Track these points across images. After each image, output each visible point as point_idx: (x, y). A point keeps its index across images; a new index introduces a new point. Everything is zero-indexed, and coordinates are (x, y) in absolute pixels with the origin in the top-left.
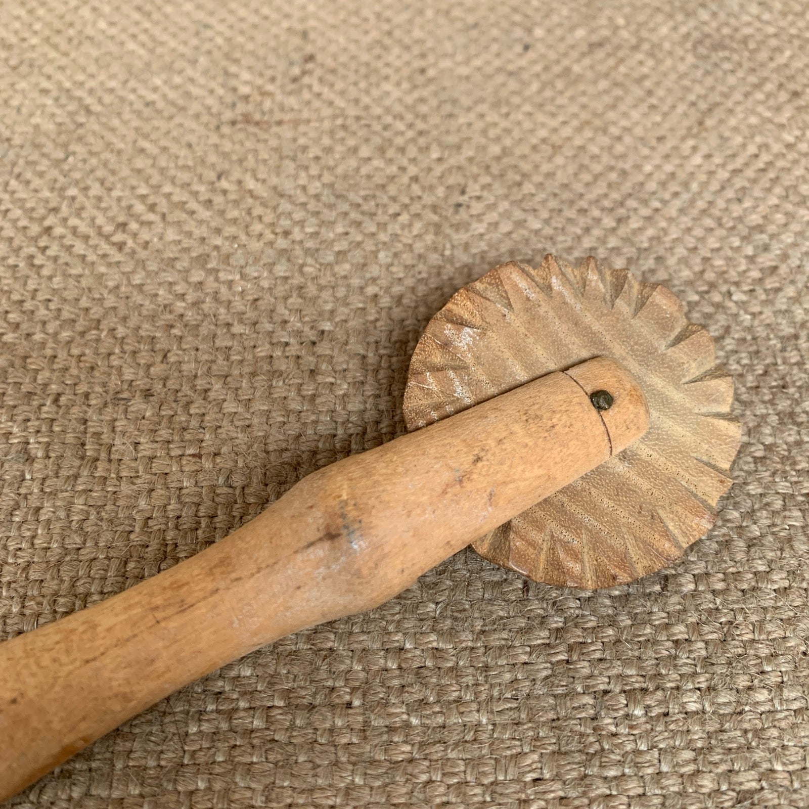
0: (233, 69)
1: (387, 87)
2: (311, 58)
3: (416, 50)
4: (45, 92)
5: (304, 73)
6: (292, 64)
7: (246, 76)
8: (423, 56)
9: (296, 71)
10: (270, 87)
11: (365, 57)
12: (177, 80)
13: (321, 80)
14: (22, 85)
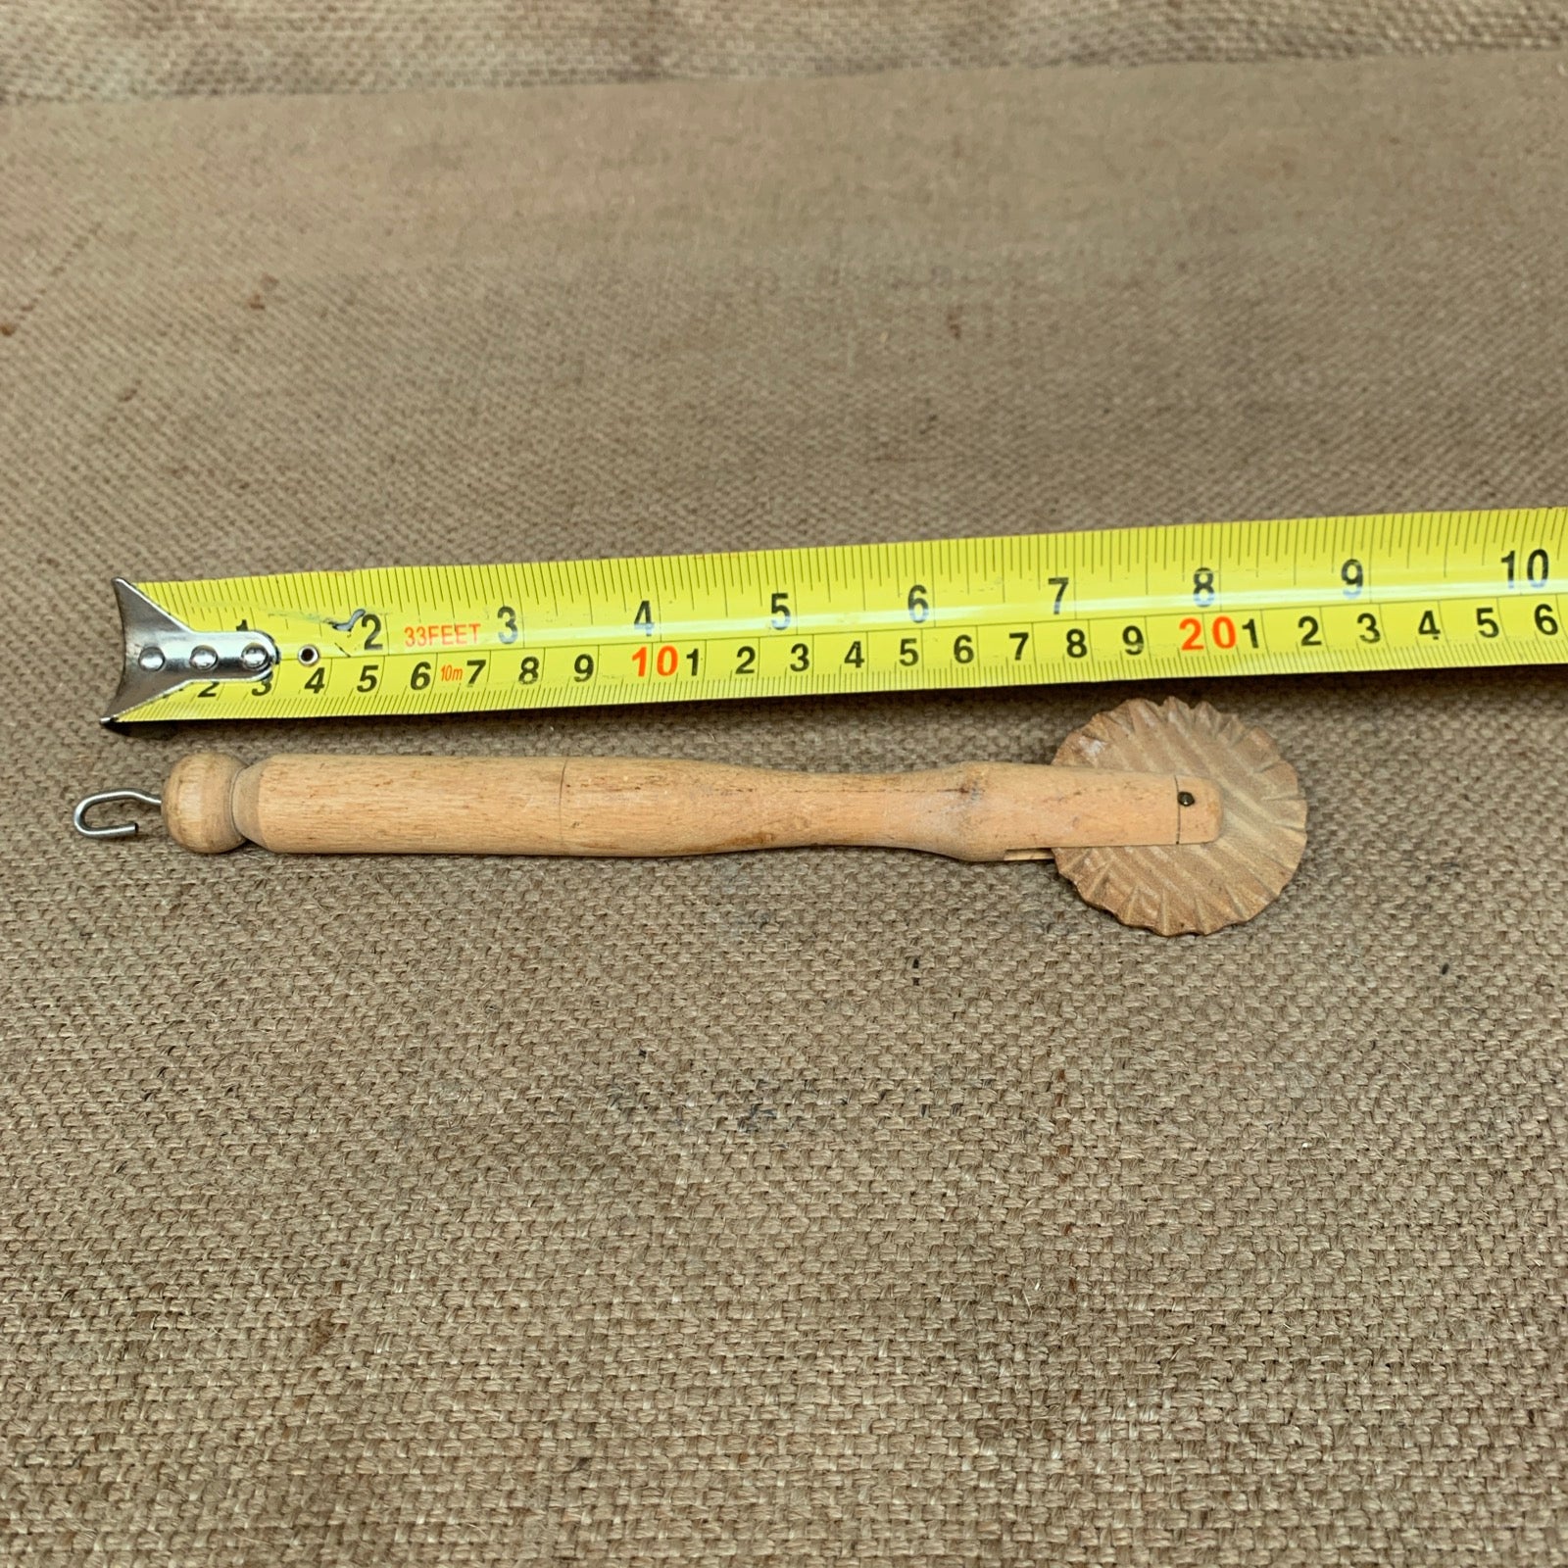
0: (873, 425)
1: (995, 437)
2: (933, 418)
3: (1017, 413)
4: (727, 438)
5: (930, 428)
6: (920, 421)
7: (883, 430)
8: (1023, 417)
9: (923, 426)
10: (904, 437)
11: (977, 417)
12: (830, 432)
13: (943, 433)
14: (709, 433)
